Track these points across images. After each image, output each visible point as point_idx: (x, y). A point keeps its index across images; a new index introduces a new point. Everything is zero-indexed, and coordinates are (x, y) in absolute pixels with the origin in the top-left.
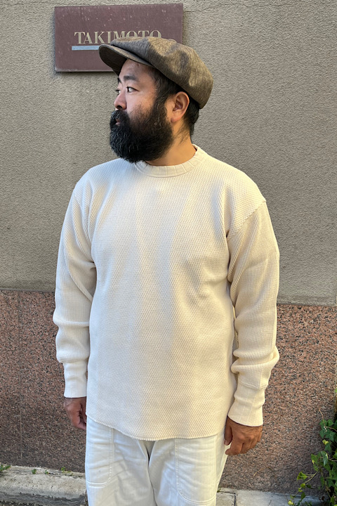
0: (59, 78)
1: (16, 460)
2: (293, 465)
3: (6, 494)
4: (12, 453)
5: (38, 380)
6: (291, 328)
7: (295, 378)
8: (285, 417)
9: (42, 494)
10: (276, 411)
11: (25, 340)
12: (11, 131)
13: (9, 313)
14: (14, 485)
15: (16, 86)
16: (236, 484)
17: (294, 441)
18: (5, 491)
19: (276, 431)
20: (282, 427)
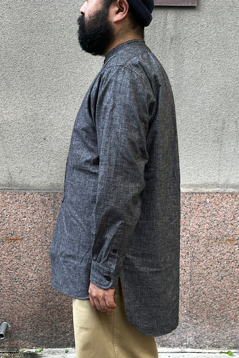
1: (48, 343)
4: (45, 337)
12: (49, 55)
13: (45, 212)
15: (53, 16)
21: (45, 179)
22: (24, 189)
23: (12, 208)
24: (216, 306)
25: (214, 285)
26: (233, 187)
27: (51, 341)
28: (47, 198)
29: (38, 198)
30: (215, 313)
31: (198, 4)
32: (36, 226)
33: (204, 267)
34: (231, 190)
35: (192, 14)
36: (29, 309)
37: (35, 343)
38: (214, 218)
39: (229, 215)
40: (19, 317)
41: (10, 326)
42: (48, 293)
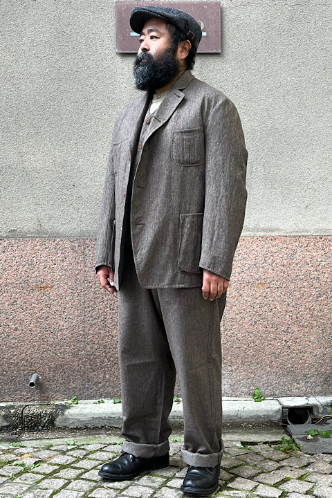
0: (118, 58)
2: (323, 370)
3: (79, 420)
4: (77, 388)
5: (102, 318)
6: (315, 254)
7: (320, 295)
8: (314, 329)
9: (113, 416)
10: (307, 325)
11: (90, 283)
12: (77, 102)
13: (76, 259)
14: (86, 411)
15: (81, 65)
16: (277, 393)
17: (322, 349)
18: (78, 417)
19: (307, 342)
20: (312, 338)
21: (74, 226)
22: (53, 236)
23: (42, 255)
24: (251, 352)
25: (248, 330)
26: (263, 230)
27: (83, 393)
28: (77, 245)
29: (68, 244)
30: (250, 359)
31: (222, 50)
32: (67, 274)
33: (237, 312)
34: (262, 234)
35: (217, 60)
36: (60, 359)
37: (66, 394)
38: (245, 262)
39: (260, 258)
40: (50, 368)
41: (40, 378)
42: (79, 342)
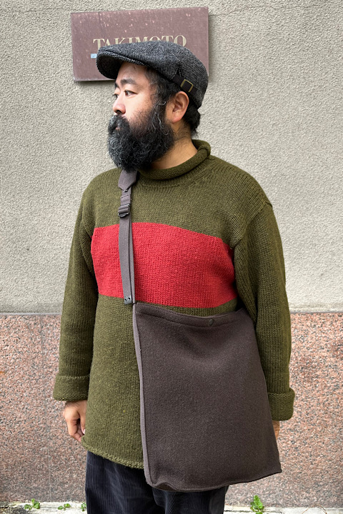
1: (44, 495)
4: (39, 488)
7: (337, 387)
8: (329, 428)
13: (32, 339)
15: (31, 98)
19: (320, 444)
21: (30, 298)
22: (6, 311)
27: (47, 493)
28: (33, 323)
29: (22, 322)
32: (22, 356)
36: (19, 455)
37: (27, 495)
40: (7, 465)
42: (40, 436)
